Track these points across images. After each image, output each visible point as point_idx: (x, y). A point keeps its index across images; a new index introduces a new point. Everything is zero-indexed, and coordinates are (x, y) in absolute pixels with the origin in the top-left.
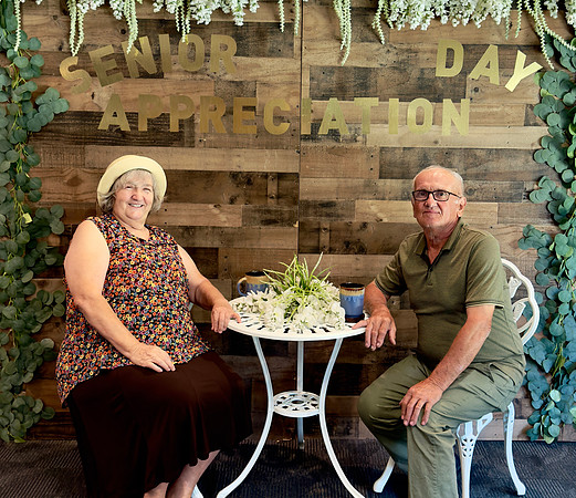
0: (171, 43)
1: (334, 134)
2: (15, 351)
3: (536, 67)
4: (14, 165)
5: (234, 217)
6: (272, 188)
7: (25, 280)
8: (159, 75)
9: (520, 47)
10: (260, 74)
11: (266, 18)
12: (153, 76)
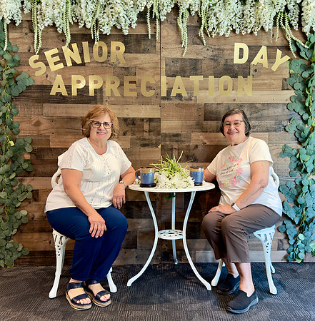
0: (89, 46)
1: (179, 96)
2: (7, 217)
3: (287, 58)
4: (4, 114)
5: (126, 143)
6: (146, 127)
7: (11, 177)
8: (83, 64)
9: (278, 47)
10: (138, 63)
11: (141, 32)
12: (80, 65)
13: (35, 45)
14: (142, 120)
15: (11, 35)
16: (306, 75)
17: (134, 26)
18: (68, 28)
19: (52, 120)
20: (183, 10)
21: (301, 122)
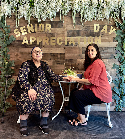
1: (72, 44)
2: (4, 92)
4: (4, 52)
5: (51, 63)
6: (59, 56)
8: (35, 32)
9: (111, 25)
10: (56, 32)
11: (57, 20)
12: (33, 33)
13: (16, 25)
14: (57, 54)
15: (7, 21)
16: (123, 36)
17: (55, 18)
18: (29, 18)
19: (22, 54)
20: (74, 11)
21: (121, 55)
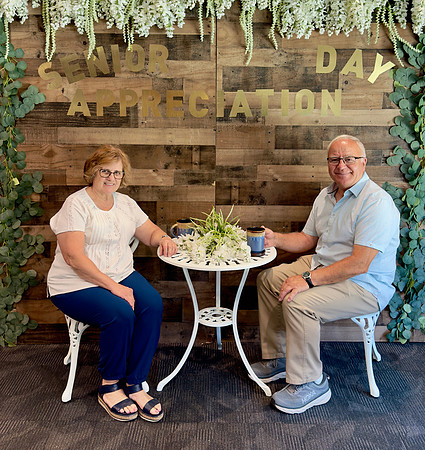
0: (120, 51)
1: (241, 116)
2: (8, 279)
3: (390, 65)
4: (5, 143)
5: (169, 179)
6: (196, 157)
7: (14, 227)
8: (112, 74)
10: (186, 72)
11: (191, 31)
12: (106, 75)
14: (191, 148)
16: (417, 88)
17: (180, 25)
18: (92, 29)
19: (70, 148)
20: (247, 7)
21: (408, 153)
